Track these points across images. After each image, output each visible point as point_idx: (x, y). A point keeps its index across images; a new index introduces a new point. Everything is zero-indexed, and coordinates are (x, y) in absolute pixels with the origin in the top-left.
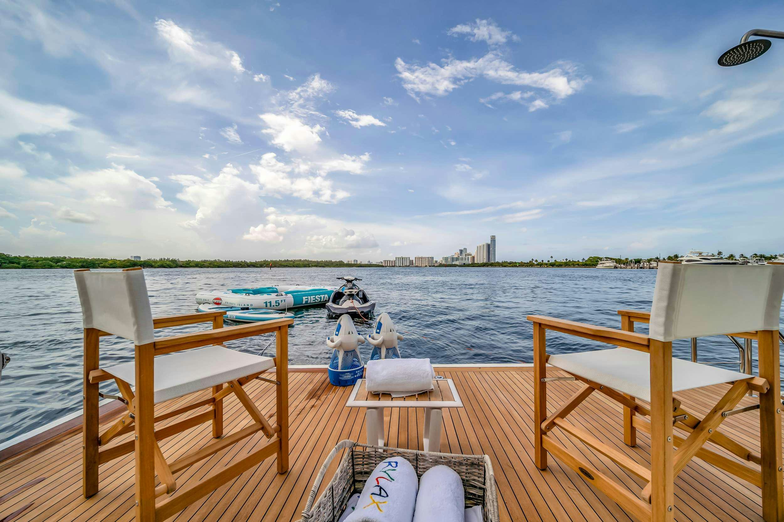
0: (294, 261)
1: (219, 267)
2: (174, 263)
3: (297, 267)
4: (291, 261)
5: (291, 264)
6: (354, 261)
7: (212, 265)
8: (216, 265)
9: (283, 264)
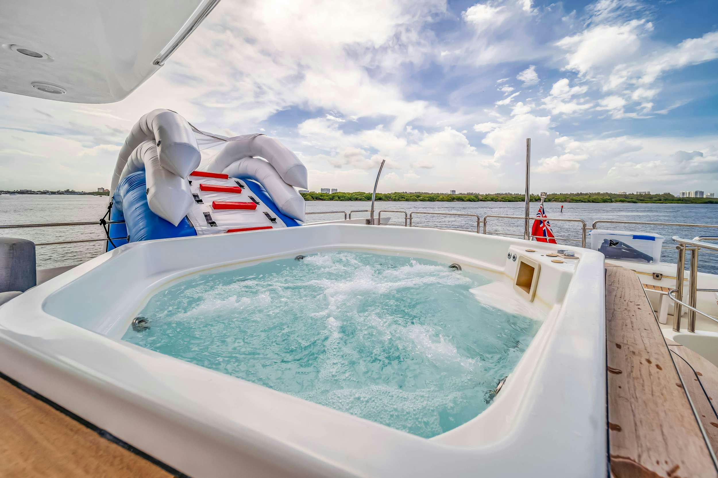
0: (591, 195)
1: (509, 201)
2: (476, 198)
3: (593, 202)
4: (586, 194)
5: (586, 199)
6: (696, 193)
7: (503, 200)
8: (507, 200)
9: (574, 198)
